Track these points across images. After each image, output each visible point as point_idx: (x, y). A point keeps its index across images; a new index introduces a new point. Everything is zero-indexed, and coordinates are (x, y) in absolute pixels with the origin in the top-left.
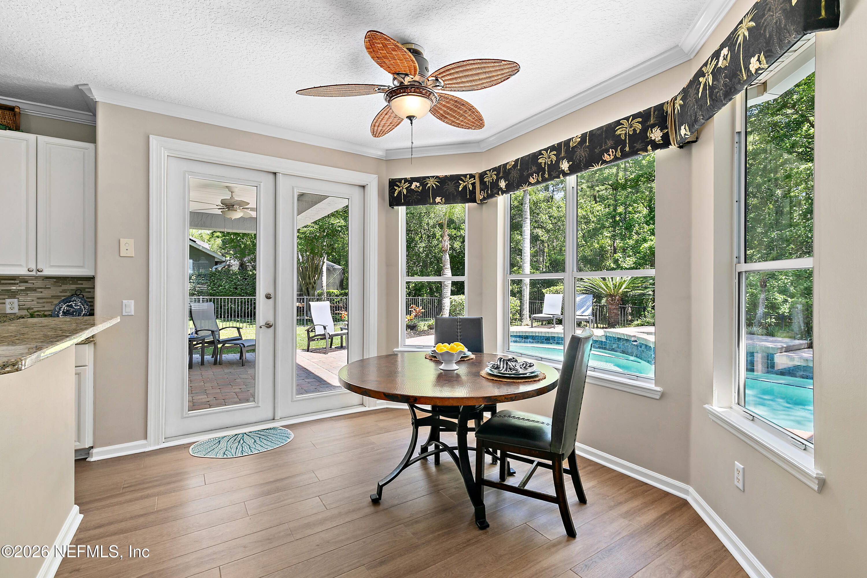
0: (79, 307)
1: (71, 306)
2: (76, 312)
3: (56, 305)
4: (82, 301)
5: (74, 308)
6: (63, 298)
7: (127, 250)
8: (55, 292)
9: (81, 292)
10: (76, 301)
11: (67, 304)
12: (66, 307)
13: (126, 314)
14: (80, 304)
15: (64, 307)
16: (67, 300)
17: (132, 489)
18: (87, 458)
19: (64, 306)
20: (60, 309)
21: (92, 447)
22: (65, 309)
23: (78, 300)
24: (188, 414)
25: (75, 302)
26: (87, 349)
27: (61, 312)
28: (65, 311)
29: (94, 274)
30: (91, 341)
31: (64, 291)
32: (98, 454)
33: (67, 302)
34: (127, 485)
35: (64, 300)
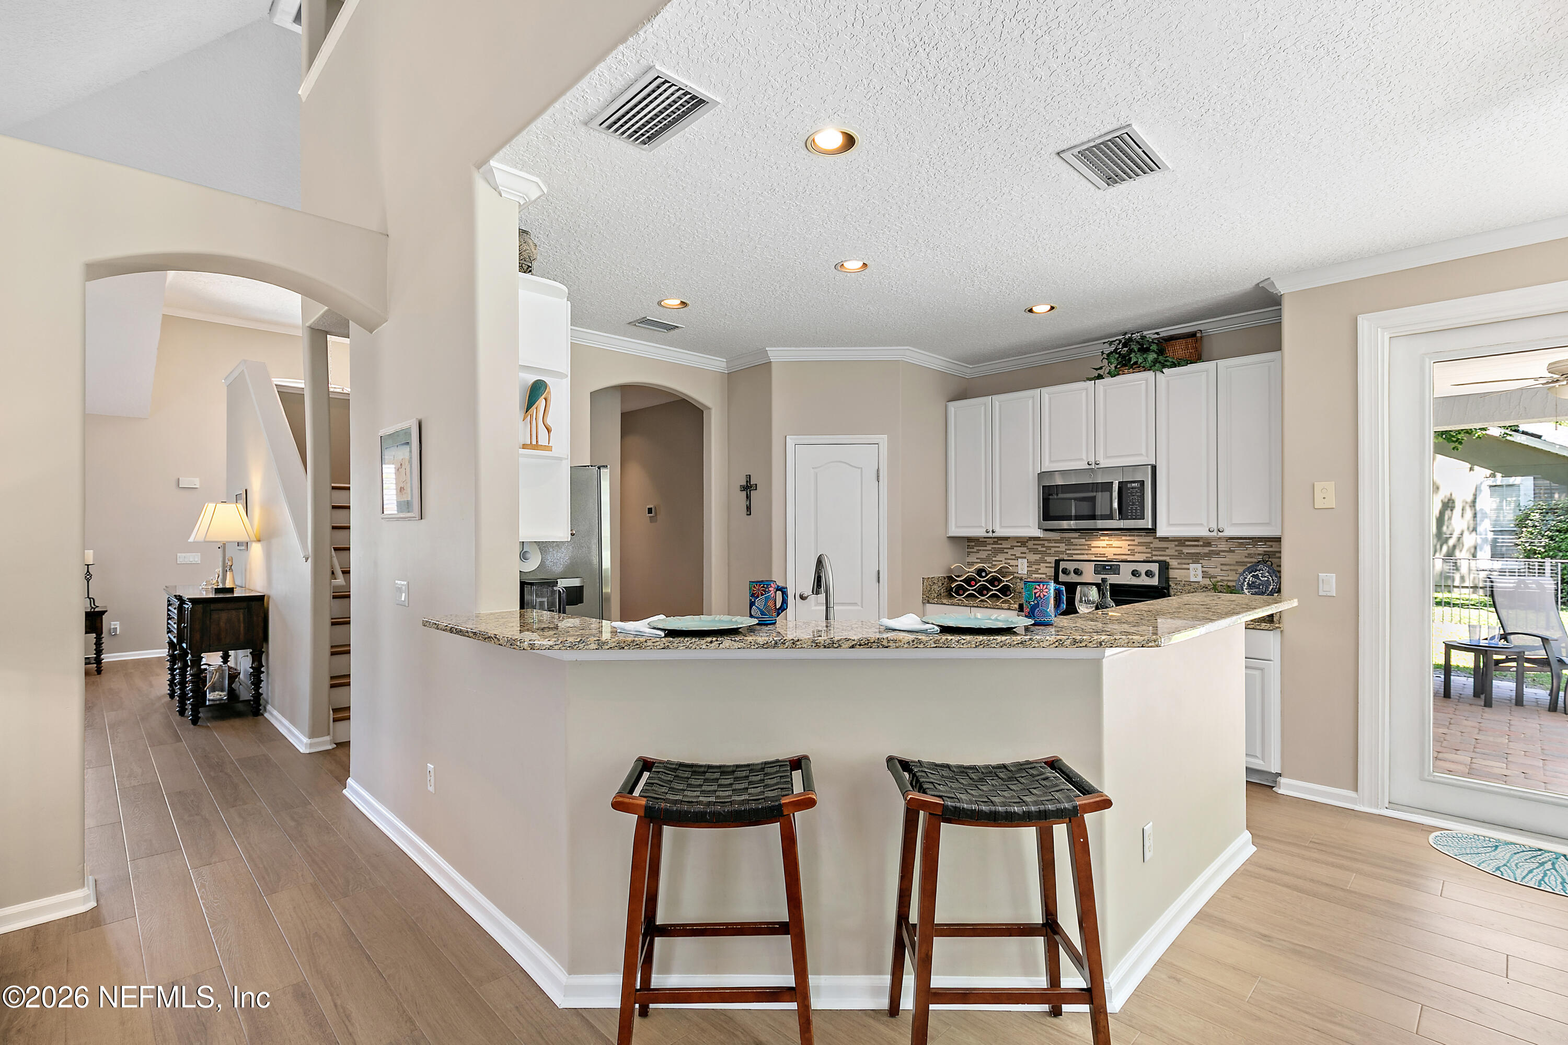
0: (1266, 579)
1: (1256, 577)
2: (1263, 585)
3: (1241, 574)
4: (1271, 571)
5: (1260, 580)
6: (1249, 565)
7: (1324, 498)
8: (1240, 557)
9: (1269, 558)
10: (1263, 570)
11: (1253, 573)
12: (1251, 578)
13: (1324, 594)
14: (1267, 574)
15: (1248, 577)
16: (1252, 569)
17: (1324, 848)
18: (1274, 787)
19: (1250, 576)
20: (1244, 581)
21: (1280, 775)
22: (1251, 580)
23: (1266, 569)
24: (1434, 776)
25: (1261, 572)
26: (1272, 636)
27: (1246, 583)
28: (1250, 582)
29: (1281, 534)
30: (1277, 628)
31: (1250, 556)
32: (1290, 787)
33: (1252, 571)
34: (1317, 841)
35: (1249, 568)
